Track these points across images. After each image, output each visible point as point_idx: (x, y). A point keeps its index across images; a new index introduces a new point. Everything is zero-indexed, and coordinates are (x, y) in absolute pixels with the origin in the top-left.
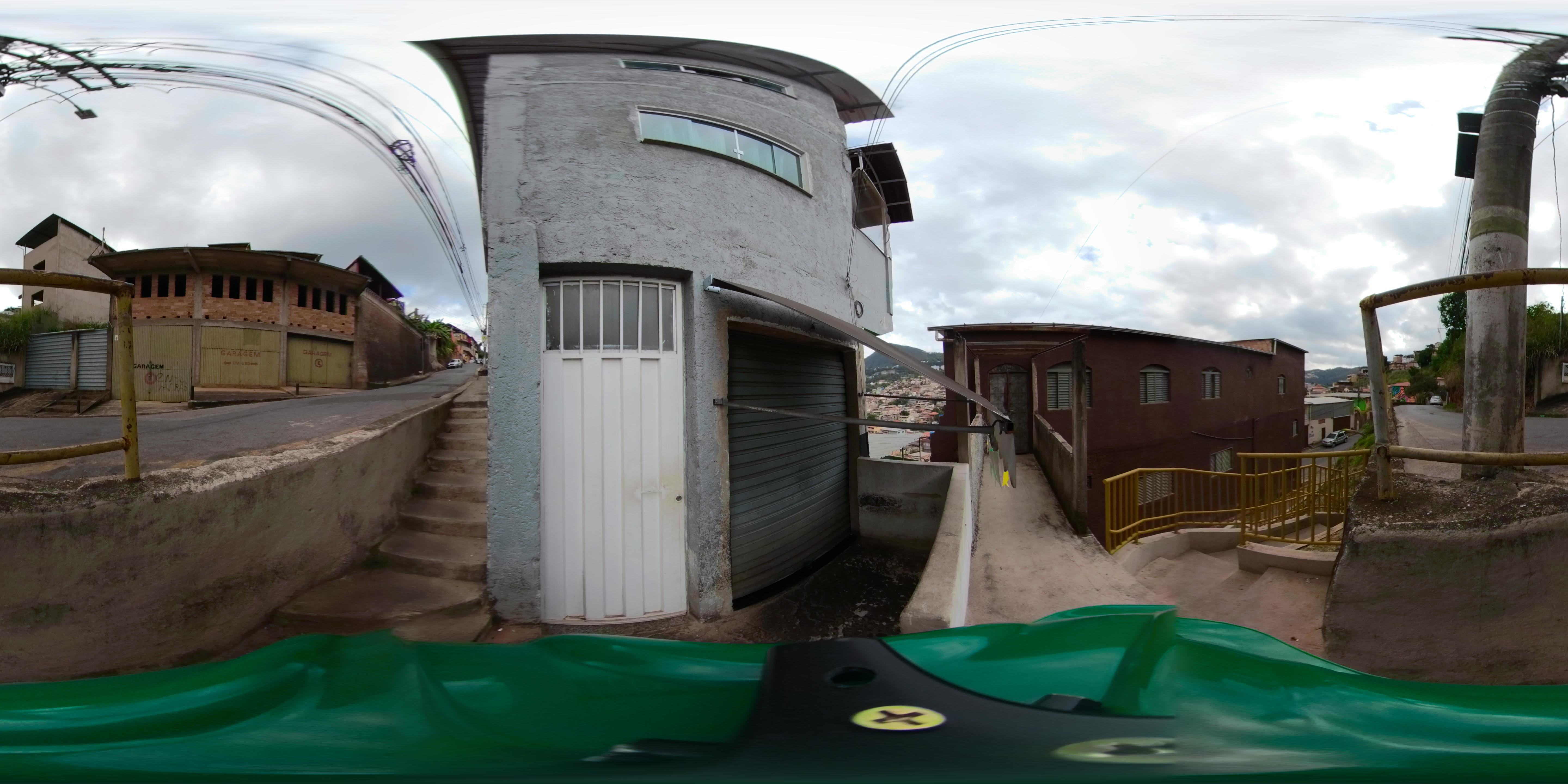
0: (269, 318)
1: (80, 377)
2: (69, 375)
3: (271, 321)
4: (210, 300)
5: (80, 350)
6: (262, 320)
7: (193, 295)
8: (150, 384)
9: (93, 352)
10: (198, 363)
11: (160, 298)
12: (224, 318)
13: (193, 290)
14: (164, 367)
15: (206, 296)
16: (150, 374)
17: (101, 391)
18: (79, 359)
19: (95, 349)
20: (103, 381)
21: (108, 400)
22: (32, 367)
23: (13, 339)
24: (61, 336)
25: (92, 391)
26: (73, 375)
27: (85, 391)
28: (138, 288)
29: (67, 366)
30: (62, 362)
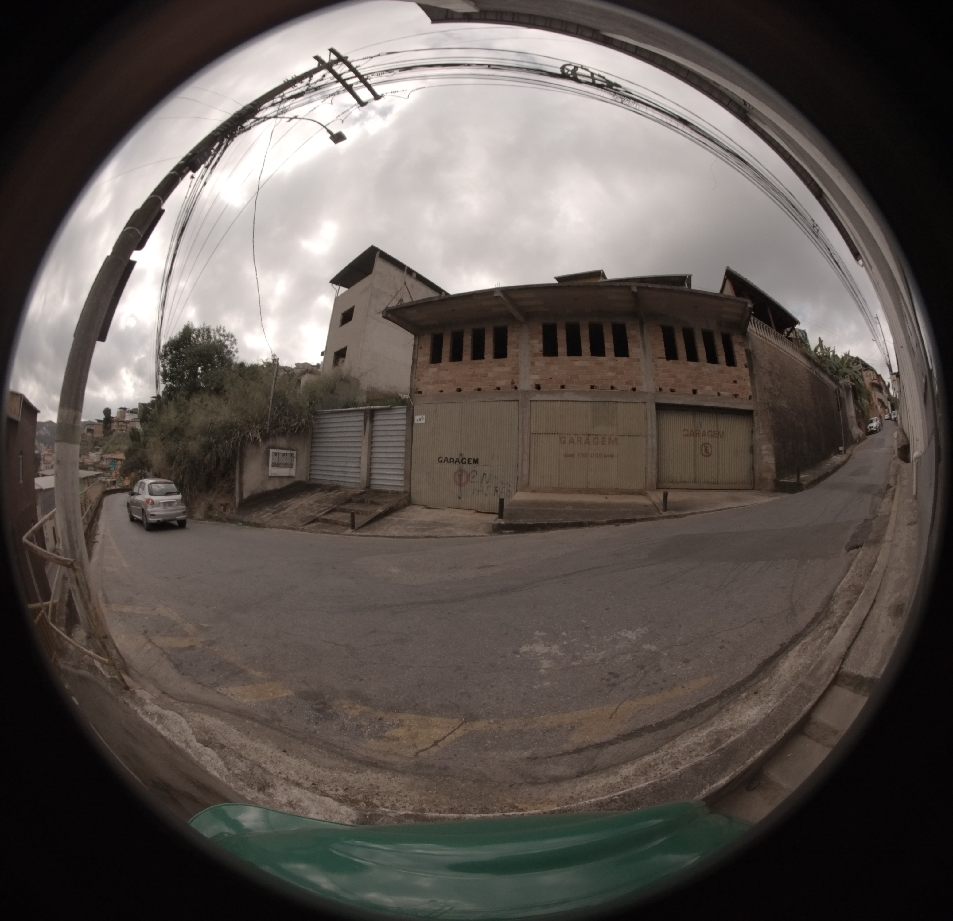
0: (627, 383)
1: (374, 471)
2: (359, 467)
3: (630, 387)
4: (542, 361)
5: (374, 435)
6: (615, 386)
7: (517, 356)
8: (460, 485)
9: (390, 439)
10: (526, 457)
11: (475, 362)
12: (563, 387)
13: (517, 347)
14: (480, 462)
15: (535, 355)
16: (461, 472)
17: (397, 493)
18: (372, 448)
19: (392, 433)
20: (401, 478)
21: (405, 506)
22: (318, 454)
23: (294, 418)
24: (351, 414)
25: (386, 492)
26: (364, 469)
27: (378, 492)
28: (447, 349)
29: (358, 456)
30: (353, 450)
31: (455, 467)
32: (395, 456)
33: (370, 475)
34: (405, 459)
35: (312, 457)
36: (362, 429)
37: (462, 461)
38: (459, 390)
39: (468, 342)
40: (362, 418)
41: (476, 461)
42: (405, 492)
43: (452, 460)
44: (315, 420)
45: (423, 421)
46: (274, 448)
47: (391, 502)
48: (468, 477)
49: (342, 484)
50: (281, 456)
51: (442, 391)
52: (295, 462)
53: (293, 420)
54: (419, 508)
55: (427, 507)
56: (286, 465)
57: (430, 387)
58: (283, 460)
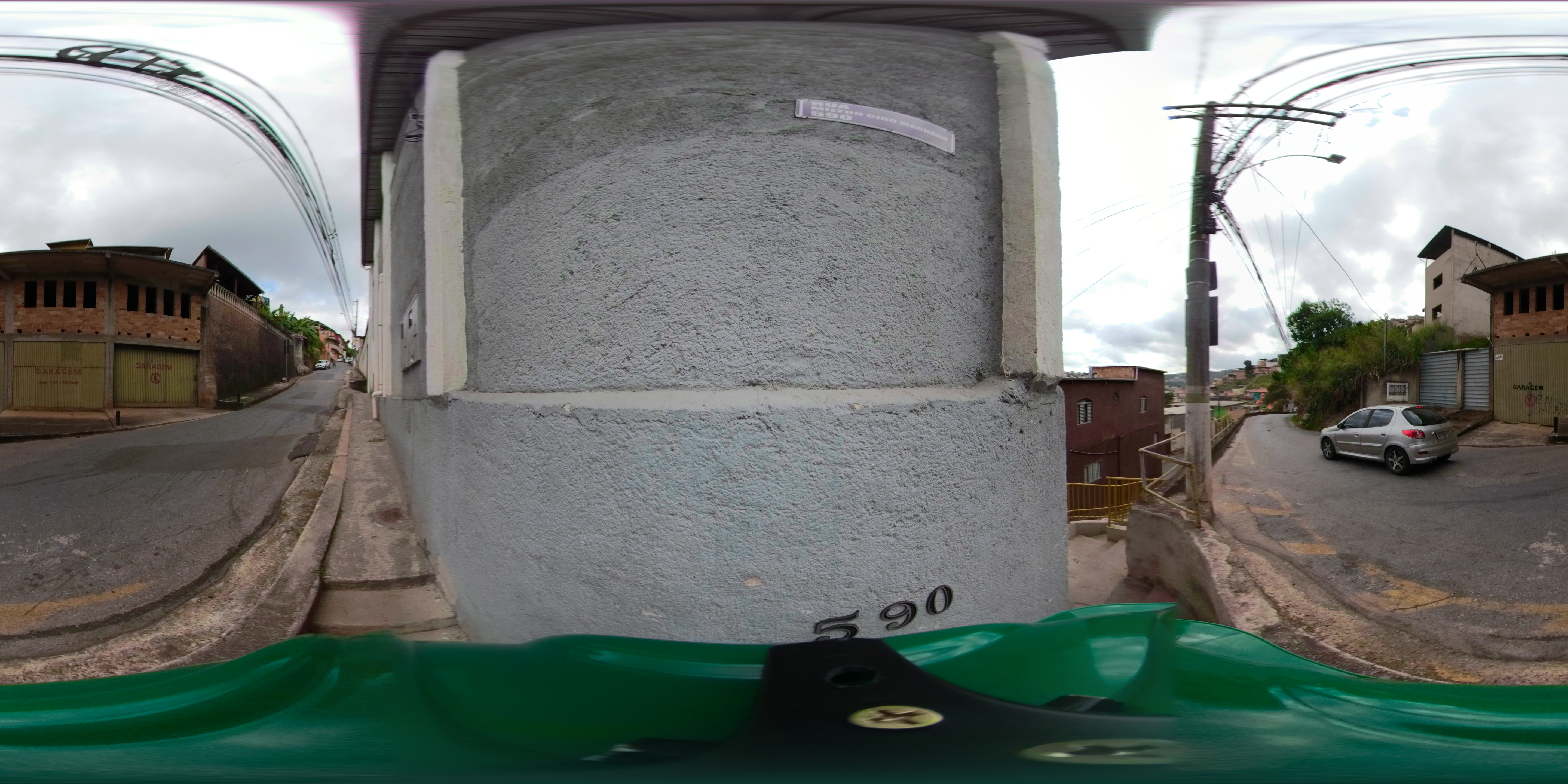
0: (92, 328)
1: (1466, 396)
2: (1456, 394)
3: (94, 331)
5: (1466, 369)
6: (82, 330)
8: (1529, 405)
9: (1477, 372)
11: (1539, 313)
14: (1544, 388)
16: (1530, 395)
17: (1484, 412)
18: (1464, 379)
19: (1478, 368)
20: (1487, 401)
21: (1489, 422)
22: (1425, 385)
23: (1404, 359)
24: (1447, 355)
25: (1476, 411)
26: (1459, 395)
27: (1469, 411)
28: (1516, 304)
29: (1455, 385)
30: (1451, 381)
31: (1525, 393)
32: (1482, 384)
33: (1463, 399)
34: (1489, 387)
35: (1420, 387)
36: (1456, 365)
37: (1530, 387)
38: (1527, 335)
39: (1533, 297)
40: (1456, 358)
41: (1541, 388)
42: (1489, 411)
43: (1523, 387)
44: (1421, 360)
45: (1501, 359)
46: (1390, 382)
47: (1478, 419)
48: (1535, 399)
49: (1443, 406)
50: (1396, 387)
51: (1514, 336)
52: (1407, 391)
53: (1404, 361)
54: (1499, 423)
55: (1506, 423)
56: (1400, 394)
57: (1505, 333)
58: (1398, 390)
